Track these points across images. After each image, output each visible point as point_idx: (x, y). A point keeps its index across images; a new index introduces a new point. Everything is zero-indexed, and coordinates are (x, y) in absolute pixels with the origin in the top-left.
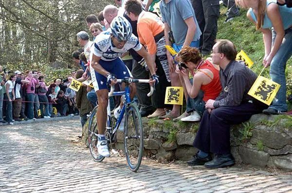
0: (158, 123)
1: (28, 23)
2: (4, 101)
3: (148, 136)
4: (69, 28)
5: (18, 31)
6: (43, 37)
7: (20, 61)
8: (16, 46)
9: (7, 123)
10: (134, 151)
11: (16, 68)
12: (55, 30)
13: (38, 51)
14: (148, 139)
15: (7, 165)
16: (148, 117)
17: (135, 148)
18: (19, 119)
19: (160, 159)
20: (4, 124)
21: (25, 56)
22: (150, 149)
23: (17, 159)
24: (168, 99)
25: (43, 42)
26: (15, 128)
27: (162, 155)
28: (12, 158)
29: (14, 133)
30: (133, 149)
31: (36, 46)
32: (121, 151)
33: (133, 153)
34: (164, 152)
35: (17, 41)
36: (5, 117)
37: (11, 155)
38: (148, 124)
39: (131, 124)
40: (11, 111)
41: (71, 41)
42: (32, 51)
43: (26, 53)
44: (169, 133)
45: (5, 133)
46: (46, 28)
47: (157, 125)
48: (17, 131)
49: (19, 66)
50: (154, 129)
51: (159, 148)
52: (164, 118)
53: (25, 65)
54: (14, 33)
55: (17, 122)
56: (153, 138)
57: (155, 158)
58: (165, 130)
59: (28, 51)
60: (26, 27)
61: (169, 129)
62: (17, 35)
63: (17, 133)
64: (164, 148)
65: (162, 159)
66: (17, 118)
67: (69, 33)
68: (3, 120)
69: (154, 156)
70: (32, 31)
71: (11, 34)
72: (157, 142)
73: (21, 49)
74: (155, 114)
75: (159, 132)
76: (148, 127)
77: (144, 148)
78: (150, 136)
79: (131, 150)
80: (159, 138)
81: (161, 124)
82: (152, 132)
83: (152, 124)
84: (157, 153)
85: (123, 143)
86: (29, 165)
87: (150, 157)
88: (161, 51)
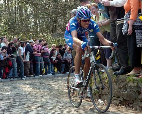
0: (134, 80)
1: (36, 3)
2: (17, 62)
3: (127, 89)
4: (66, 7)
5: (28, 9)
6: (47, 14)
7: (30, 32)
8: (27, 20)
9: (20, 78)
10: (116, 101)
11: (27, 37)
12: (56, 8)
13: (44, 25)
14: (127, 92)
15: (21, 110)
16: (127, 74)
17: (116, 99)
18: (29, 75)
19: (136, 108)
20: (18, 79)
21: (34, 28)
22: (128, 99)
23: (27, 105)
25: (47, 18)
26: (27, 82)
27: (138, 104)
28: (24, 104)
29: (25, 86)
30: (115, 100)
31: (42, 21)
32: (105, 101)
33: (115, 103)
34: (139, 102)
35: (28, 17)
36: (18, 74)
37: (23, 103)
38: (126, 80)
39: (113, 80)
40: (23, 69)
41: (68, 16)
42: (39, 25)
43: (34, 26)
45: (19, 86)
46: (49, 7)
47: (134, 81)
48: (28, 84)
49: (29, 36)
50: (131, 84)
51: (135, 99)
52: (140, 76)
53: (33, 35)
54: (26, 11)
55: (28, 78)
56: (131, 91)
57: (132, 107)
59: (36, 24)
60: (35, 6)
62: (28, 13)
63: (27, 86)
64: (139, 99)
65: (138, 107)
66: (27, 74)
67: (67, 11)
68: (17, 76)
69: (131, 105)
70: (39, 9)
71: (24, 11)
72: (134, 94)
73: (31, 23)
74: (132, 72)
75: (135, 86)
76: (126, 82)
77: (124, 98)
78: (128, 89)
79: (113, 100)
80: (135, 91)
81: (136, 80)
82: (130, 86)
83: (130, 80)
84: (134, 103)
85: (107, 95)
86: (36, 110)
87: (128, 105)
88: (137, 22)
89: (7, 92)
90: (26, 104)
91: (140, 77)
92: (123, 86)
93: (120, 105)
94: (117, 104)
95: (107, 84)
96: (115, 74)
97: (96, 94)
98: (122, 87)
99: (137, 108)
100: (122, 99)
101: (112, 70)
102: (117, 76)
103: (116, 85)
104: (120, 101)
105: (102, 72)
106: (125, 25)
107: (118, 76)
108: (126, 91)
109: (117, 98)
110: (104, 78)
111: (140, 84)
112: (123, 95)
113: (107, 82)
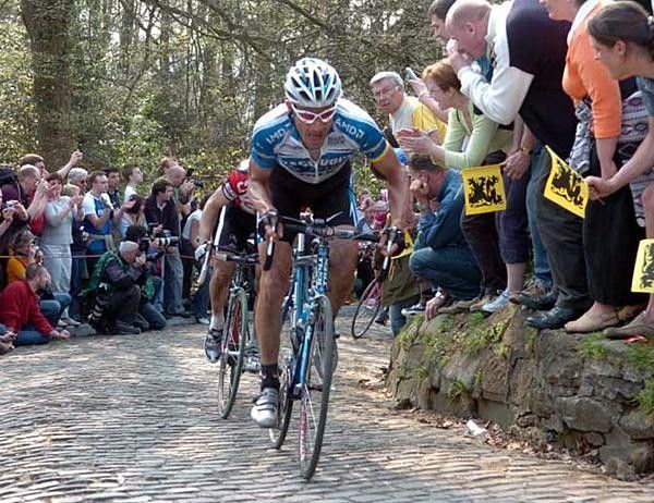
0: (607, 352)
3: (578, 387)
10: (535, 429)
14: (576, 400)
17: (536, 421)
19: (613, 466)
22: (583, 429)
23: (194, 433)
24: (644, 278)
27: (620, 452)
28: (182, 429)
30: (532, 425)
32: (495, 427)
33: (531, 437)
34: (626, 442)
37: (180, 423)
38: (576, 351)
39: (527, 347)
44: (642, 385)
47: (606, 355)
50: (597, 368)
51: (610, 431)
52: (626, 336)
56: (593, 395)
57: (597, 460)
58: (630, 374)
61: (642, 370)
64: (628, 431)
65: (620, 463)
69: (594, 453)
72: (604, 410)
75: (610, 377)
76: (576, 360)
77: (565, 424)
78: (582, 388)
79: (526, 427)
80: (611, 396)
81: (616, 354)
82: (588, 377)
83: (590, 353)
84: (604, 444)
85: (502, 403)
86: (223, 456)
87: (583, 453)
88: (629, 129)
89: (132, 375)
90: (190, 429)
91: (632, 340)
92: (562, 372)
93: (550, 447)
94: (540, 442)
95: (503, 364)
96: (532, 324)
97: (459, 395)
98: (558, 376)
99: (616, 468)
100: (558, 427)
101: (523, 307)
102: (539, 333)
103: (538, 366)
104: (549, 431)
105: (484, 312)
106: (579, 142)
107: (545, 331)
108: (575, 394)
109: (540, 418)
110: (493, 337)
111: (630, 371)
112: (563, 409)
113: (504, 355)
